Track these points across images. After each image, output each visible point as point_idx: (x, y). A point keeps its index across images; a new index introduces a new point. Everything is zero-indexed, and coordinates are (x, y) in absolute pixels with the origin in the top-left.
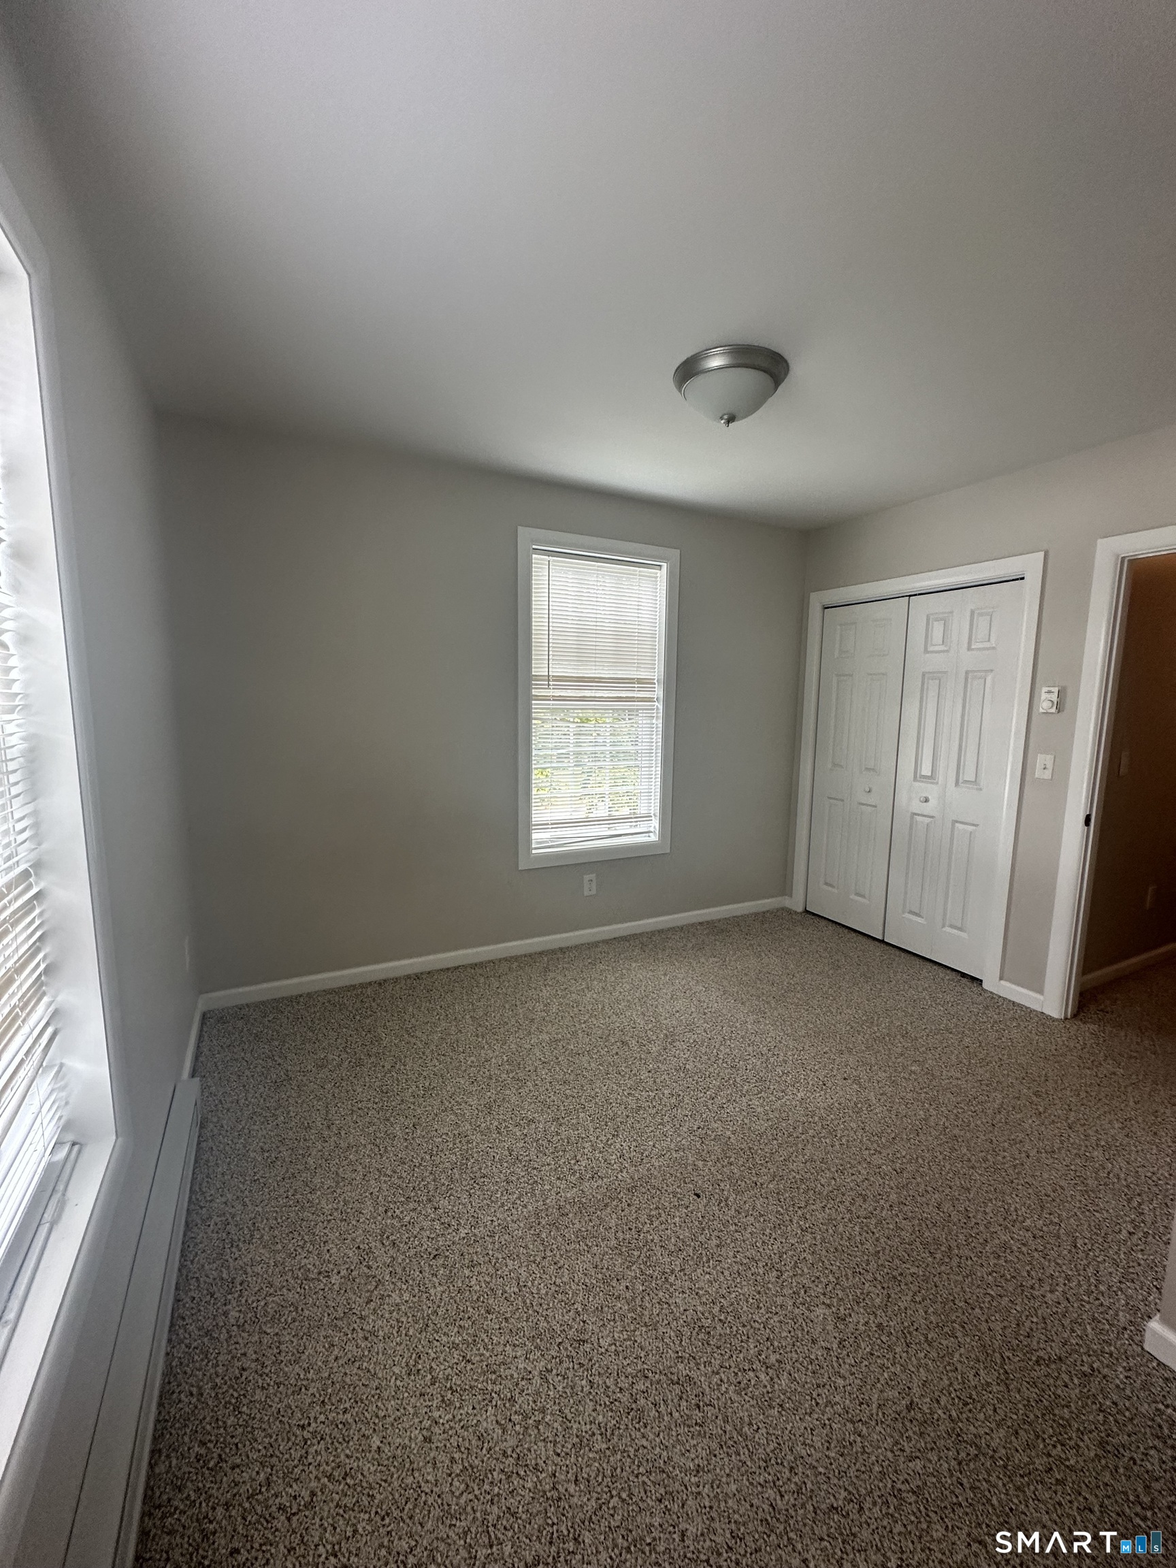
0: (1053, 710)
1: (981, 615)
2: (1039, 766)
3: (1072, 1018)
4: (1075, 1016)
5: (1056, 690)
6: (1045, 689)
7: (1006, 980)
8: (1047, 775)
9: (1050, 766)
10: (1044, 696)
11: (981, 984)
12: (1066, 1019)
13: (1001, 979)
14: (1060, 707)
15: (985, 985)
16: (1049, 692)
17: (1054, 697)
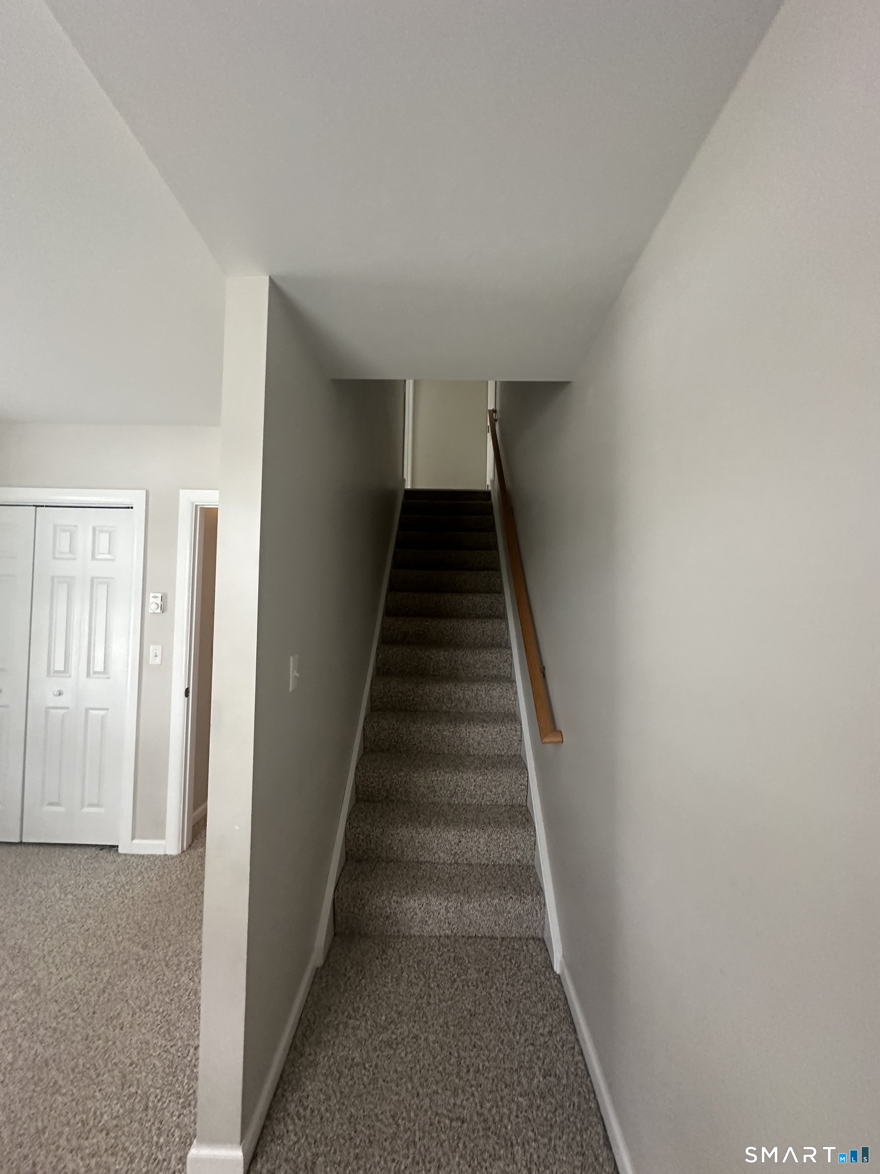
0: (159, 611)
1: (101, 531)
2: (152, 655)
3: (187, 849)
4: (190, 846)
5: (160, 595)
6: (152, 595)
7: (138, 838)
8: (158, 661)
9: (159, 654)
10: (152, 600)
11: (117, 850)
12: (183, 852)
13: (133, 838)
14: (163, 609)
15: (121, 850)
16: (155, 597)
17: (159, 601)
